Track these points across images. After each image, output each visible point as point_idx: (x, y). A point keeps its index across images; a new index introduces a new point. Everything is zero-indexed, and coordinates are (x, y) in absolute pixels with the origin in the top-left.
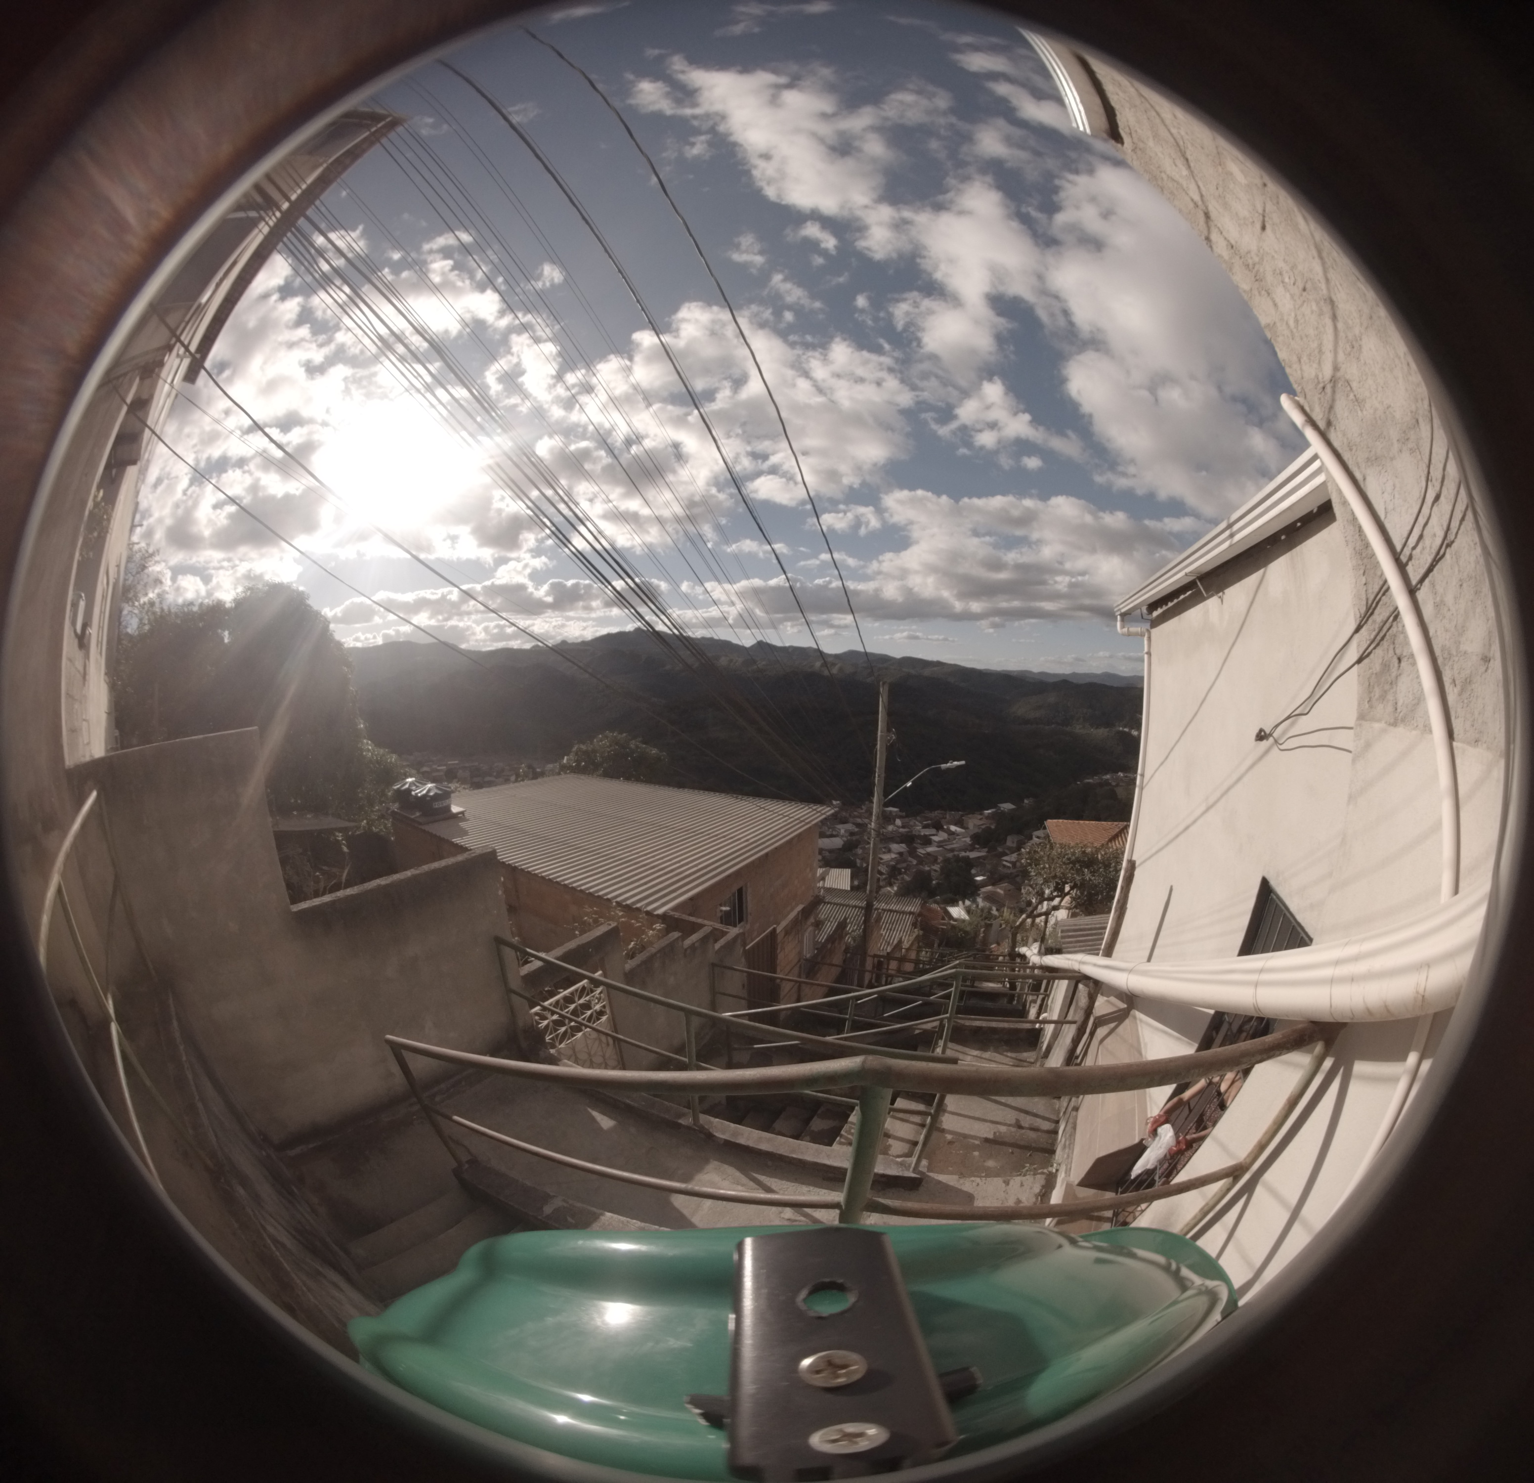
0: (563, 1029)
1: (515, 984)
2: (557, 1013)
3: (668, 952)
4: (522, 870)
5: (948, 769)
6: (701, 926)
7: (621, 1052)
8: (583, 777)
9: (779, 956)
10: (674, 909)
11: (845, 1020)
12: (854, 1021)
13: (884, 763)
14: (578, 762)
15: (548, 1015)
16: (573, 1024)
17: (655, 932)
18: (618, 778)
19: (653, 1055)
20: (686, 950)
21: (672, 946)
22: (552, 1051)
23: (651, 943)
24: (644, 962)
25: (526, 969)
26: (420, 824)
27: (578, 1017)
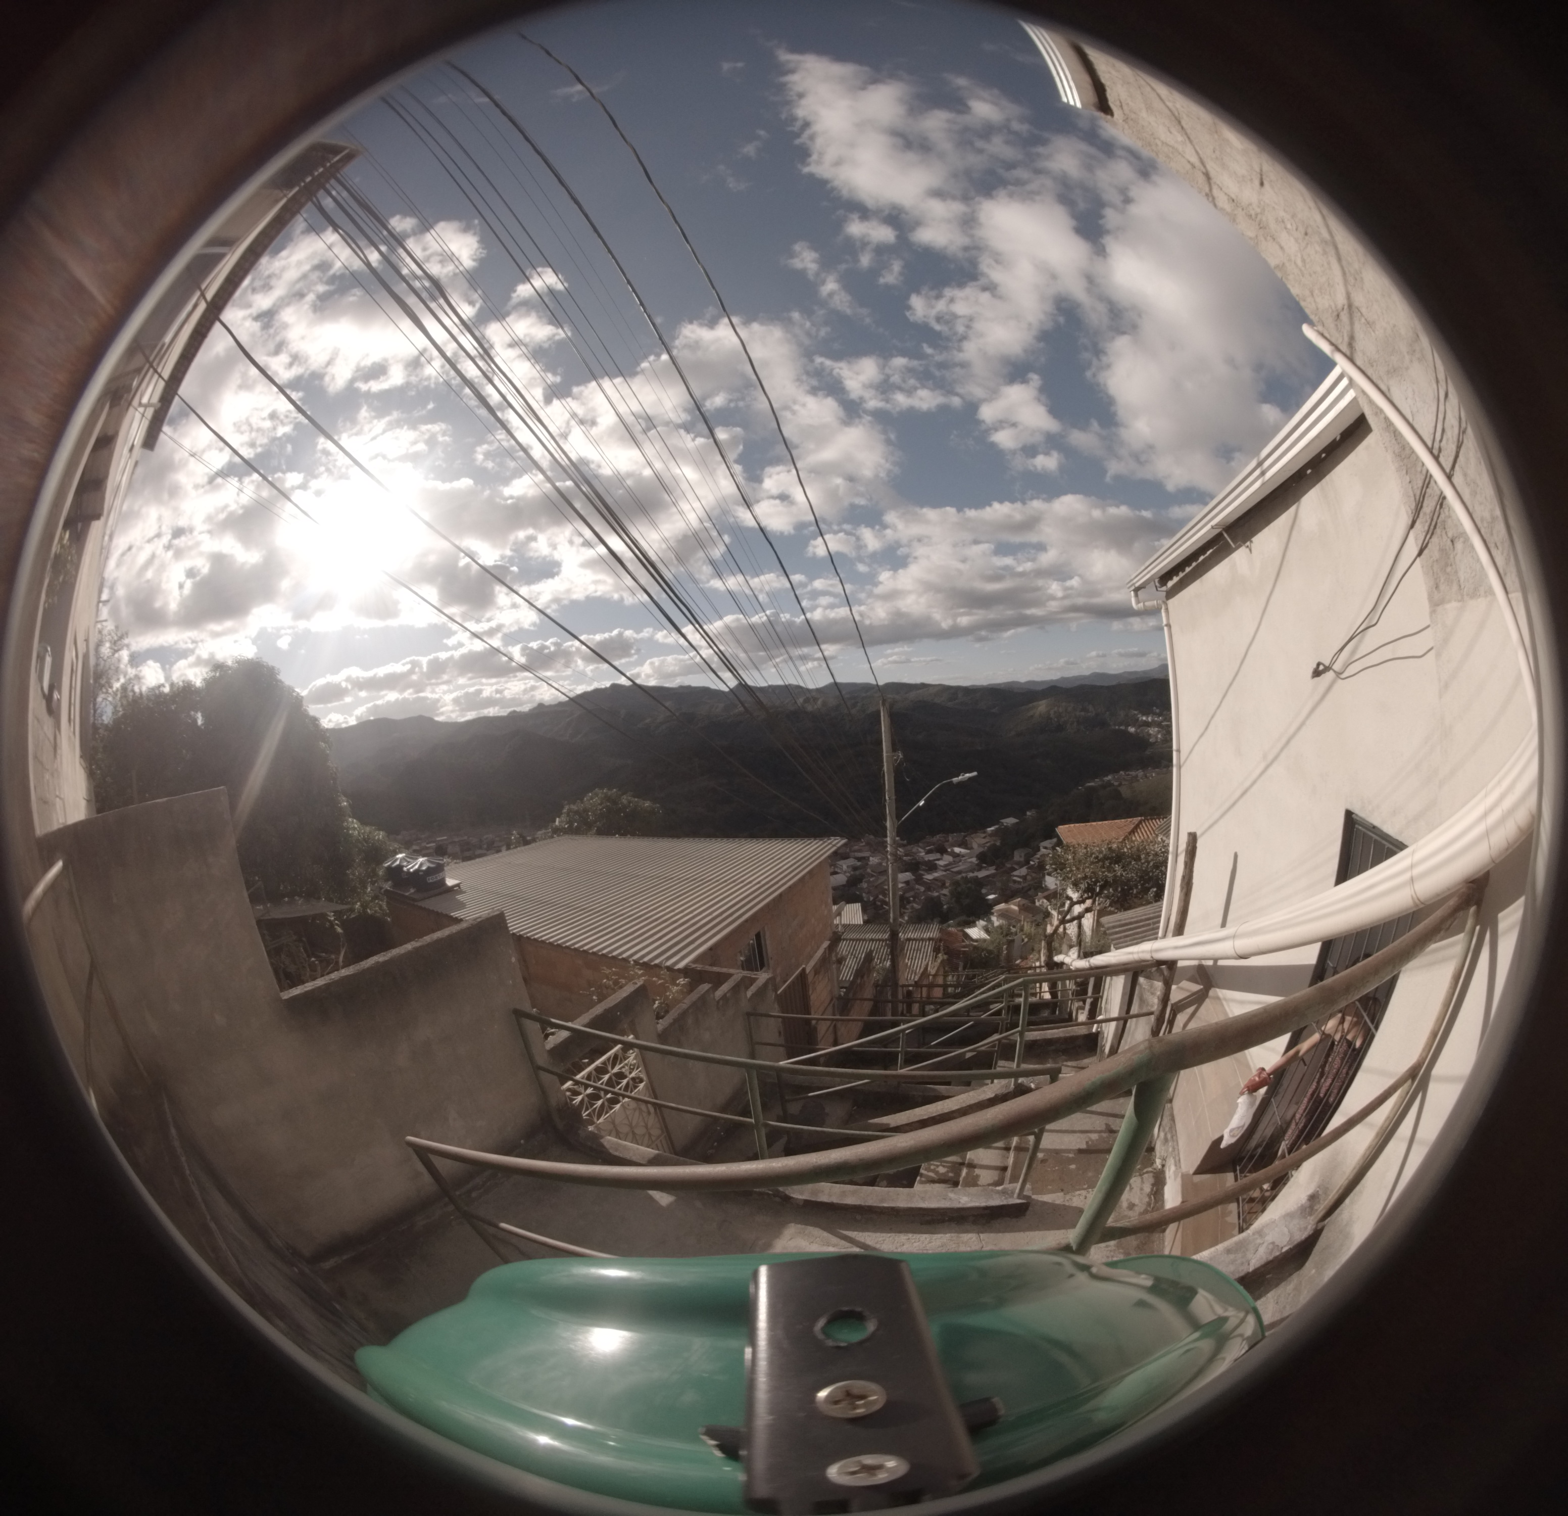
0: (600, 1103)
1: (542, 1059)
2: (591, 1086)
3: (701, 1005)
4: (528, 938)
5: (960, 784)
6: (730, 976)
7: (664, 1119)
8: (577, 837)
9: (812, 997)
10: (695, 961)
11: (896, 1054)
12: (907, 1053)
13: (893, 784)
14: (570, 823)
15: (582, 1089)
16: (609, 1096)
17: (679, 988)
18: (614, 835)
19: (699, 1118)
20: (718, 1002)
21: (703, 998)
22: (591, 1128)
23: (676, 1001)
24: (675, 1021)
25: (552, 1042)
26: (414, 900)
27: (614, 1087)
